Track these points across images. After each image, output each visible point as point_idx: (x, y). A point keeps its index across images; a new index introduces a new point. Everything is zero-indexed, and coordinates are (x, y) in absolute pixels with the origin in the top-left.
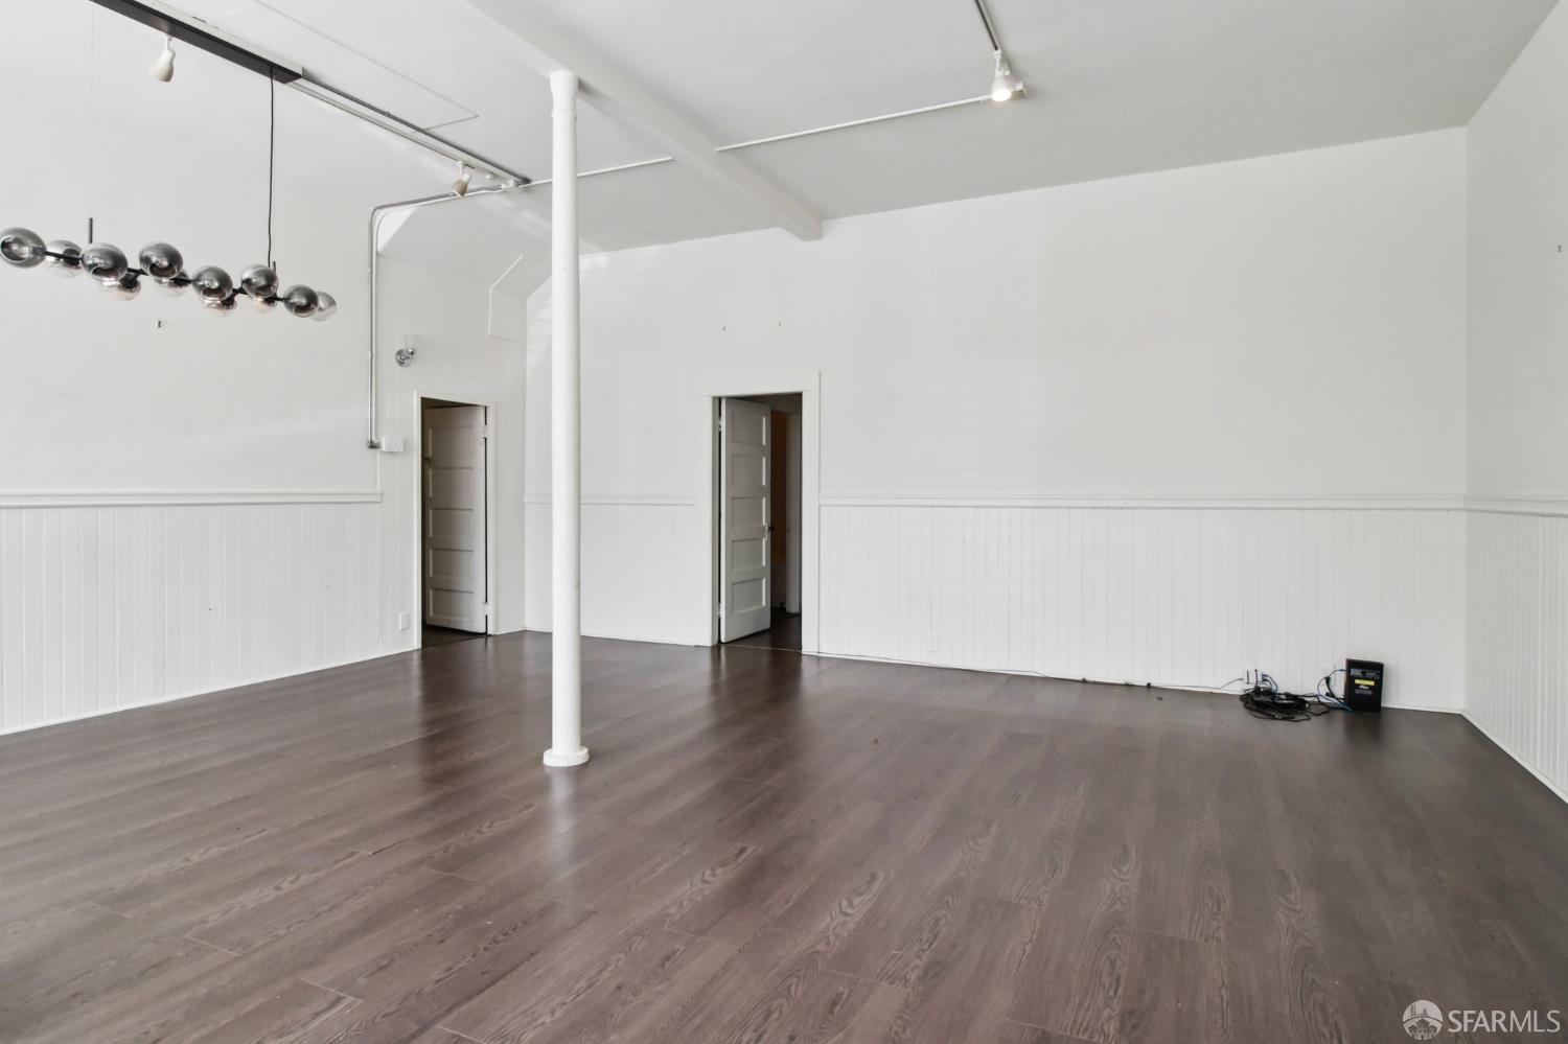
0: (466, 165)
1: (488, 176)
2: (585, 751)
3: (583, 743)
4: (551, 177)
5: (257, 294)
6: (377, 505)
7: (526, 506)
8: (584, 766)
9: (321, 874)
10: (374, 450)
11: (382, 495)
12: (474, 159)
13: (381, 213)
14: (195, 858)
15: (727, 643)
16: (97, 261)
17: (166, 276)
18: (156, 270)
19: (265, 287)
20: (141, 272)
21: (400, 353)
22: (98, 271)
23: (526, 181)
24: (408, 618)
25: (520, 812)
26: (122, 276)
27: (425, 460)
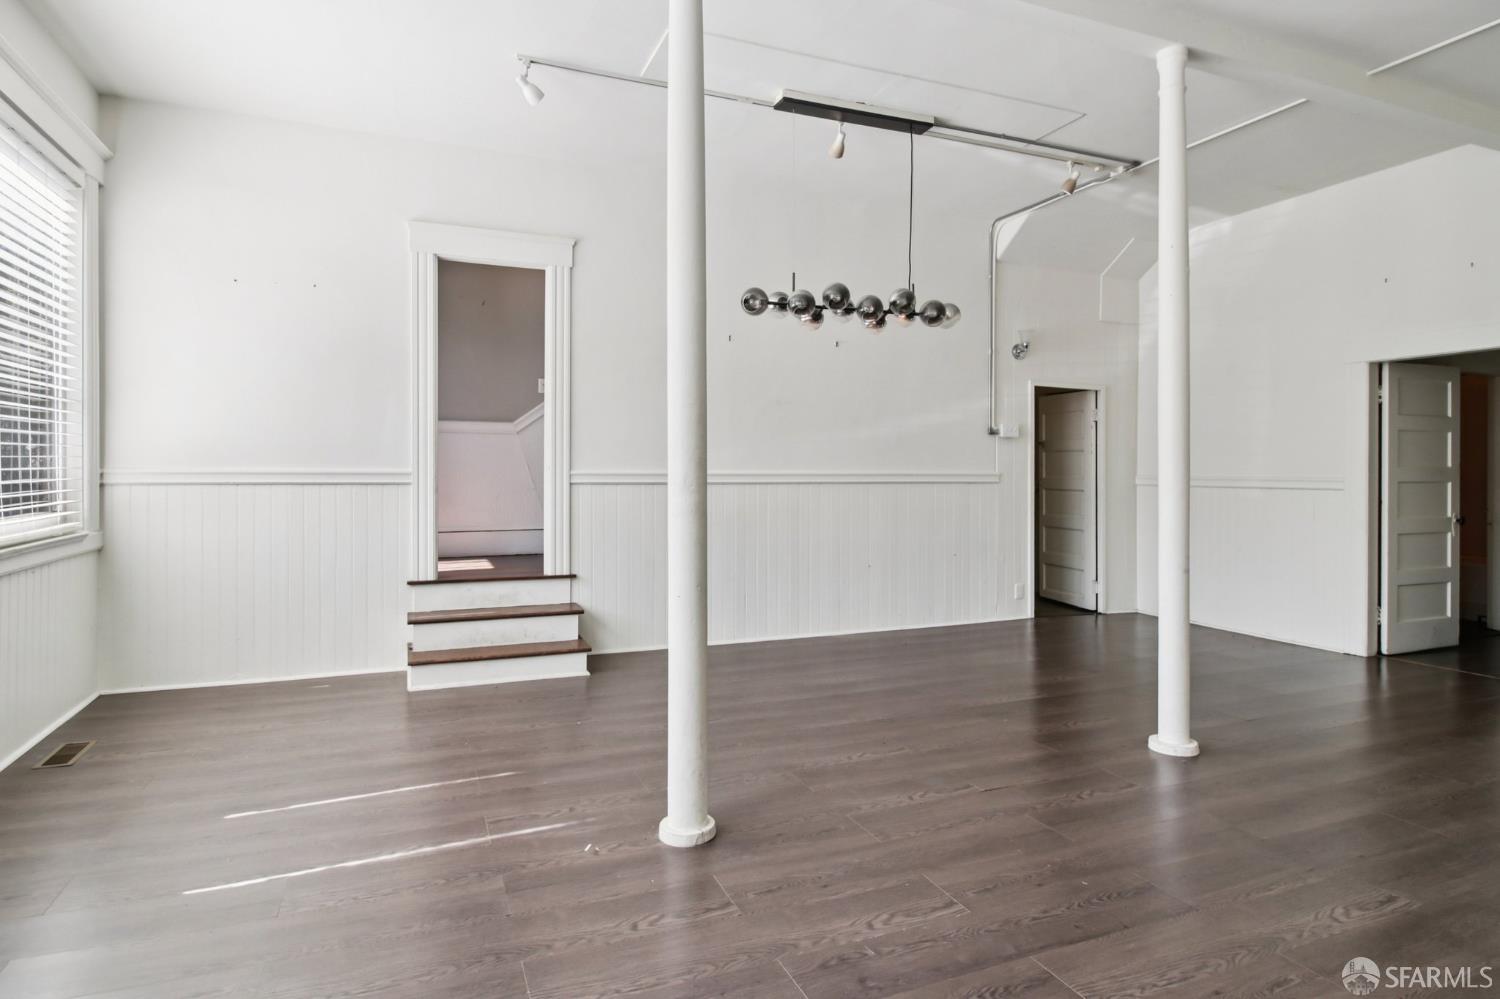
0: (1076, 163)
1: (1097, 169)
2: (1195, 744)
3: (1193, 734)
4: (1157, 155)
5: (901, 313)
6: (995, 485)
7: (1138, 488)
8: (1194, 759)
9: (942, 796)
10: (992, 437)
11: (1000, 476)
12: (1083, 155)
13: (999, 225)
14: (855, 758)
15: (1388, 656)
16: (797, 304)
17: (839, 308)
18: (834, 305)
19: (906, 306)
20: (824, 307)
21: (1016, 347)
22: (799, 311)
23: (1136, 163)
24: (1023, 589)
25: (1122, 788)
26: (812, 313)
27: (1039, 445)
